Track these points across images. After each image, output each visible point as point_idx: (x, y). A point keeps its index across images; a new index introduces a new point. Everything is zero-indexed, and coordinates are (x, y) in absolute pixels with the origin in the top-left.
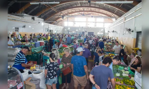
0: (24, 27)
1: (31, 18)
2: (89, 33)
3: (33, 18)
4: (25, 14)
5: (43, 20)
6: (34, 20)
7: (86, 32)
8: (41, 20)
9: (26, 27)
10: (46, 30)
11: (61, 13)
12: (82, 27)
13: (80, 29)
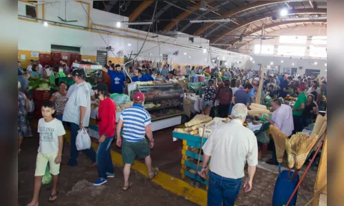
0: (176, 53)
1: (188, 39)
2: (307, 70)
3: (192, 39)
4: (179, 33)
5: (209, 41)
6: (193, 41)
7: (301, 68)
8: (205, 42)
9: (179, 54)
10: (214, 61)
11: (248, 26)
12: (291, 58)
13: (282, 61)
